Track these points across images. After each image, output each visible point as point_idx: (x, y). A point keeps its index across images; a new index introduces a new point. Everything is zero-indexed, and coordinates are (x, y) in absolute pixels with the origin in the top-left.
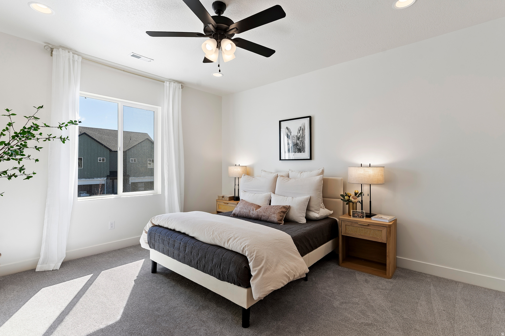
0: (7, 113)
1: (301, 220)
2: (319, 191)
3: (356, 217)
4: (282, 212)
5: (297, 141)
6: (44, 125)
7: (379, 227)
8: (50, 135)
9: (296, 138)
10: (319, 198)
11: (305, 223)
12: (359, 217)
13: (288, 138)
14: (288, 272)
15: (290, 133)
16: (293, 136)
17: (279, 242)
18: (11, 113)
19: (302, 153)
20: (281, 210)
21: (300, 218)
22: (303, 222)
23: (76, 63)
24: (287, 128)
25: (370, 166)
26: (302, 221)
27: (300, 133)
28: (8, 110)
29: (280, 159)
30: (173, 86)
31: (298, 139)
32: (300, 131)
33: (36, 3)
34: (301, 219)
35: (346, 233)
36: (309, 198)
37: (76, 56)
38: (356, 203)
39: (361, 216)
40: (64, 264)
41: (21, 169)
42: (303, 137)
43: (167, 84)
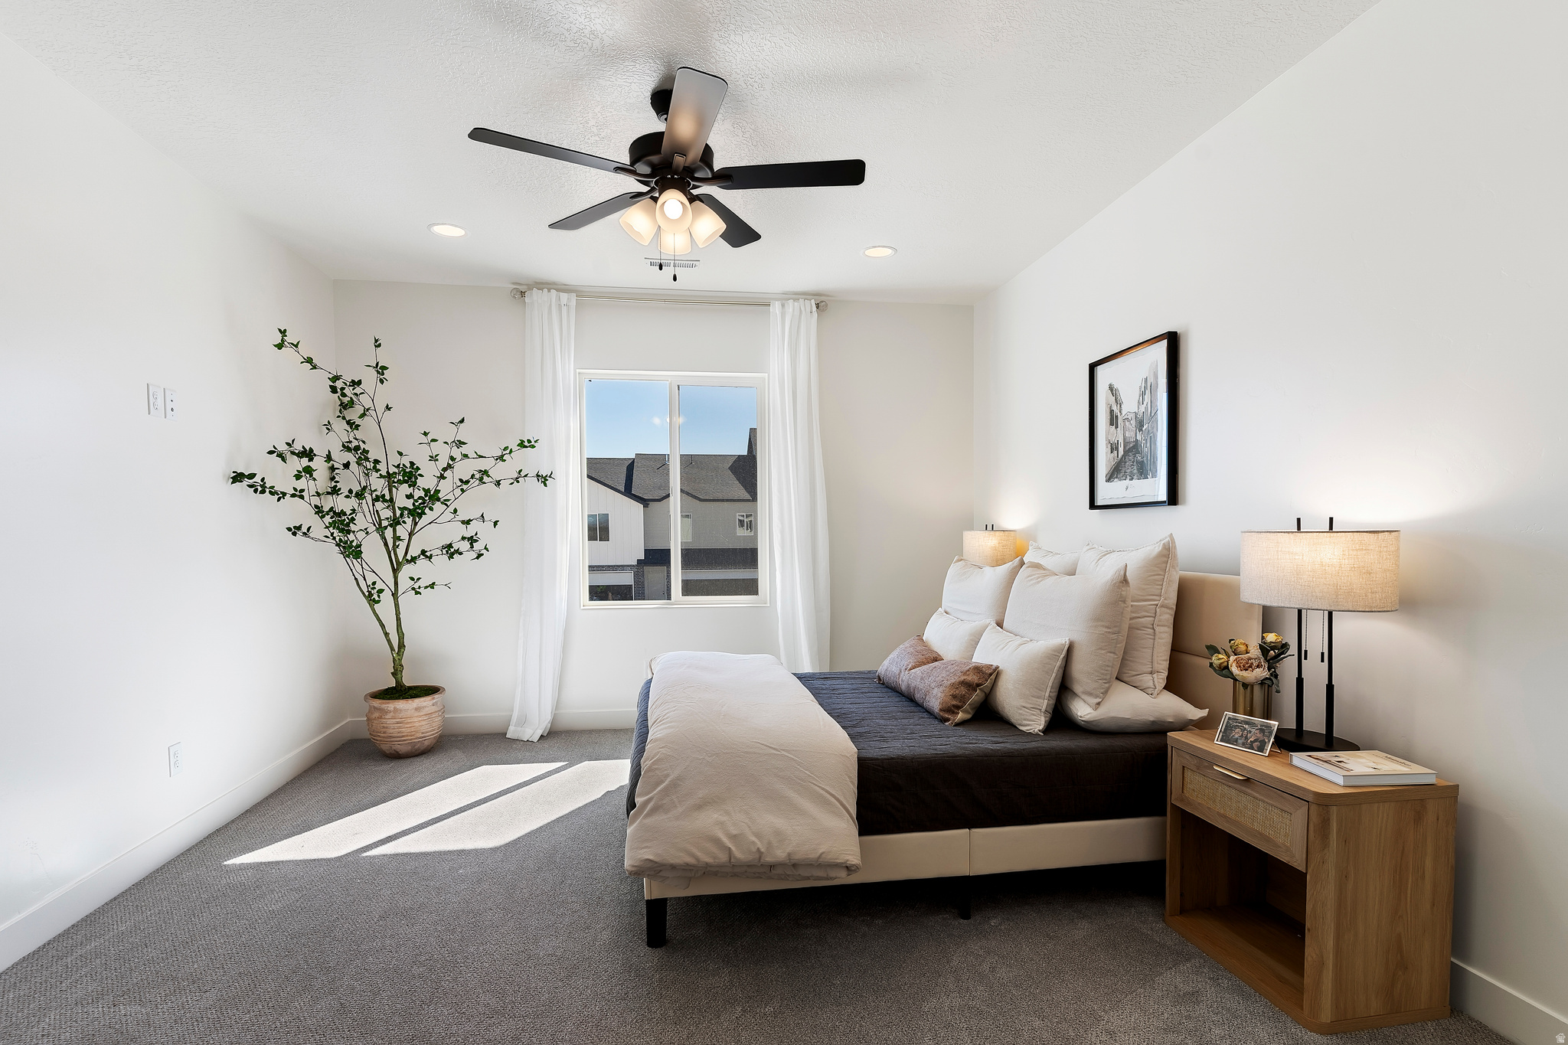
0: (424, 439)
1: (1025, 720)
2: (1103, 626)
3: (1235, 742)
4: (963, 683)
5: (1136, 436)
6: (476, 456)
7: (1282, 797)
8: (520, 471)
9: (1133, 422)
10: (1101, 649)
11: (1037, 735)
12: (1243, 745)
13: (1111, 424)
14: (733, 838)
15: (1119, 405)
16: (1126, 417)
17: (772, 754)
18: (430, 437)
19: (1150, 480)
20: (962, 678)
21: (1021, 712)
22: (1028, 728)
23: (564, 309)
24: (1111, 388)
25: (1331, 528)
26: (1028, 725)
27: (1145, 403)
28: (425, 434)
29: (1093, 505)
30: (791, 310)
31: (1140, 425)
32: (1143, 394)
33: (438, 224)
34: (1025, 717)
35: (1182, 800)
36: (1066, 648)
37: (564, 296)
38: (1252, 686)
39: (1255, 741)
40: (552, 734)
41: (472, 540)
42: (1153, 417)
43: (776, 308)
